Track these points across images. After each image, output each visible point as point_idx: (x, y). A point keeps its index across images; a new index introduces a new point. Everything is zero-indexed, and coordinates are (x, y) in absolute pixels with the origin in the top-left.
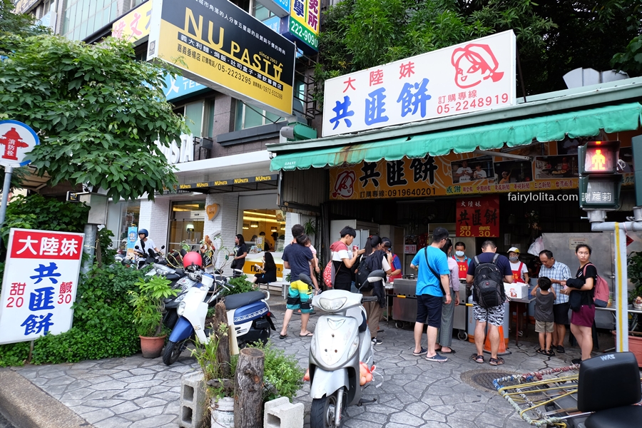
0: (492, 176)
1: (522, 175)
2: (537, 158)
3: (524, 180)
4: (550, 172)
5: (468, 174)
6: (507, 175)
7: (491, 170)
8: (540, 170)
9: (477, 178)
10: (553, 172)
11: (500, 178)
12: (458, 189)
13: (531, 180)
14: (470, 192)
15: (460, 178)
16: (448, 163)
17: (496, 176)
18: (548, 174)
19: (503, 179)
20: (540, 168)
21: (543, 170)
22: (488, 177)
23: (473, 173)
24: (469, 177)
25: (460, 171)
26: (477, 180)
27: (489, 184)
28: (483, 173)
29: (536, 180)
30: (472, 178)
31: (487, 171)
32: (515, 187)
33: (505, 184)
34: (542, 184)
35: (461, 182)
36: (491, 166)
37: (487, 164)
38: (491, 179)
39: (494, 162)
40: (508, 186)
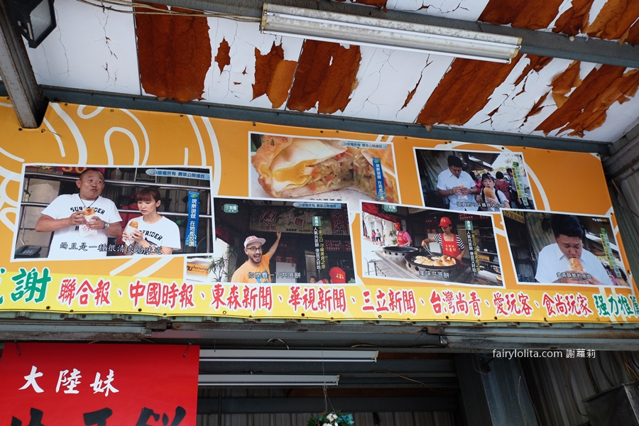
0: (204, 246)
1: (317, 258)
2: (366, 207)
3: (325, 276)
4: (410, 257)
5: (100, 226)
6: (265, 249)
7: (202, 225)
8: (378, 247)
9: (136, 248)
10: (419, 260)
11: (238, 257)
12: (37, 285)
13: (349, 277)
14: (94, 306)
15: (58, 240)
16: (14, 167)
17: (220, 248)
18: (403, 264)
19: (247, 266)
20: (376, 238)
21: (388, 249)
22: (185, 249)
23: (123, 224)
24: (103, 240)
25: (61, 207)
26: (137, 257)
27: (187, 278)
28: (167, 231)
29: (367, 281)
30: (115, 246)
31: (183, 225)
32: (295, 299)
33: (254, 285)
34: (387, 297)
35: (56, 253)
36: (203, 207)
37: (186, 199)
38: (198, 258)
39: (215, 193)
40: (265, 295)
